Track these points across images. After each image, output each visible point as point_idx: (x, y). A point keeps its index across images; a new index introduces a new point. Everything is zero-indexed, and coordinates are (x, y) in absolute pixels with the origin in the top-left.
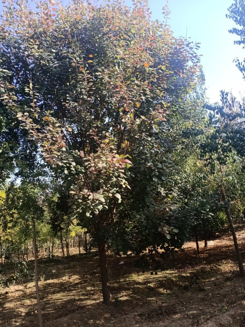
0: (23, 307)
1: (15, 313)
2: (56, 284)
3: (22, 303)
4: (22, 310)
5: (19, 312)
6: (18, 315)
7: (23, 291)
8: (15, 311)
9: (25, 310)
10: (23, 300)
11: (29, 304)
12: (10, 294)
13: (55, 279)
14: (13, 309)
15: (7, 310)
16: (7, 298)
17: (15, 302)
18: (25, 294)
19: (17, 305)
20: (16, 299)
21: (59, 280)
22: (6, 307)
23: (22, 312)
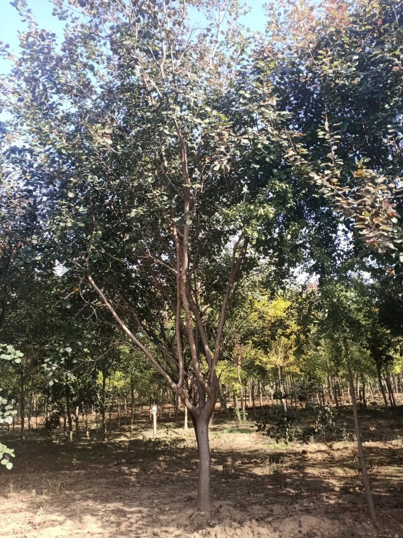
0: (335, 479)
1: (324, 485)
2: (382, 449)
3: (331, 472)
4: (333, 481)
5: (330, 485)
6: (329, 489)
7: (328, 454)
8: (323, 482)
9: (339, 483)
10: (331, 467)
11: (342, 475)
12: (309, 456)
13: (378, 442)
14: (319, 477)
15: (310, 477)
16: (306, 461)
17: (320, 468)
18: (333, 458)
19: (323, 473)
20: (320, 464)
21: (387, 445)
22: (307, 473)
23: (335, 485)
